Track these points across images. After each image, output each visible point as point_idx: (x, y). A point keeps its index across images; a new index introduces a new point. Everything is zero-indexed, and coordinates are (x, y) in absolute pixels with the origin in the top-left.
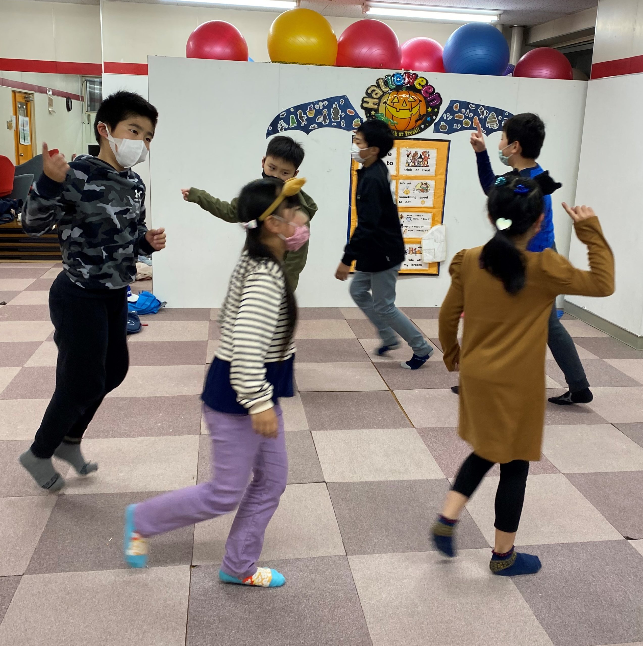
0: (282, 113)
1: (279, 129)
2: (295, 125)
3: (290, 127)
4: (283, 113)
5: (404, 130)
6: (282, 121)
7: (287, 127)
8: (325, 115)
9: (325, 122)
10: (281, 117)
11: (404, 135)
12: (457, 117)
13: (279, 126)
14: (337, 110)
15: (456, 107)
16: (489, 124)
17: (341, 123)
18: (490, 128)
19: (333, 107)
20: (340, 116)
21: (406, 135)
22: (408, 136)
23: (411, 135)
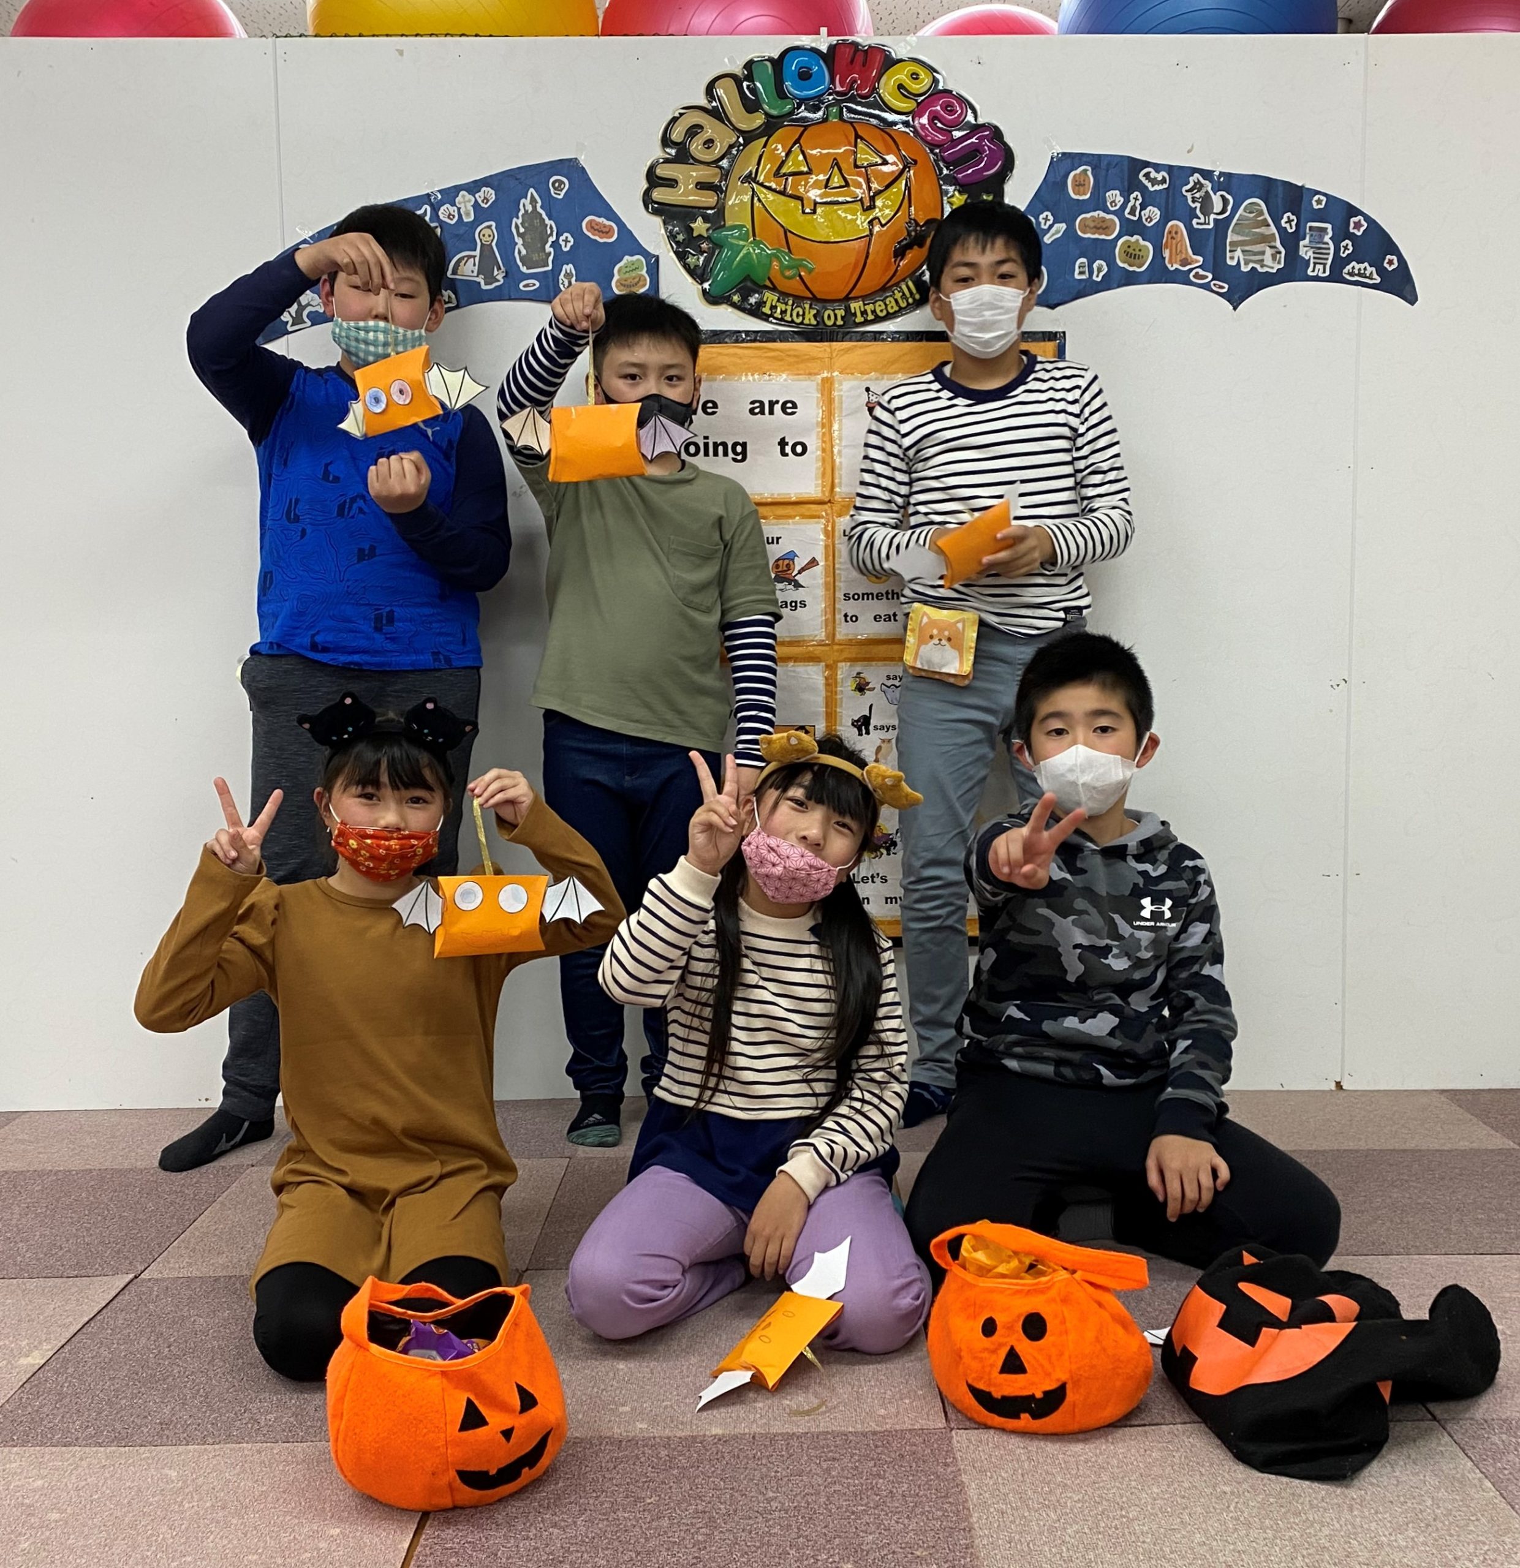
5: (847, 298)
8: (486, 249)
11: (850, 319)
12: (1085, 227)
14: (537, 222)
15: (1079, 185)
16: (1238, 253)
17: (562, 276)
18: (1245, 269)
19: (522, 212)
20: (552, 250)
21: (859, 319)
22: (867, 322)
23: (878, 319)
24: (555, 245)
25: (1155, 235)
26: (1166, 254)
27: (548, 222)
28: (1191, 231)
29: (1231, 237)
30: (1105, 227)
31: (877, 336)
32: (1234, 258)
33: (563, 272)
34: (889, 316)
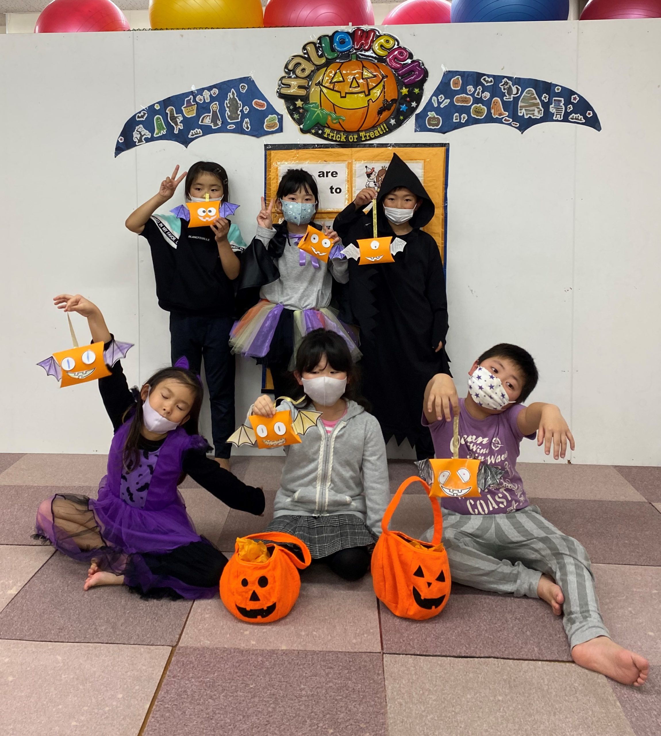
0: (140, 112)
1: (135, 140)
2: (164, 132)
3: (155, 136)
4: (142, 114)
5: (359, 131)
6: (141, 126)
7: (149, 137)
8: (215, 113)
9: (216, 124)
10: (138, 119)
11: (359, 138)
12: (458, 101)
13: (136, 136)
14: (234, 102)
15: (455, 84)
16: (523, 111)
17: (244, 123)
18: (526, 117)
19: (229, 98)
20: (240, 113)
21: (363, 139)
22: (366, 140)
23: (371, 139)
24: (242, 111)
25: (488, 104)
26: (492, 111)
27: (239, 102)
28: (503, 102)
29: (520, 104)
30: (466, 100)
31: (371, 146)
32: (521, 112)
33: (245, 122)
34: (376, 138)
